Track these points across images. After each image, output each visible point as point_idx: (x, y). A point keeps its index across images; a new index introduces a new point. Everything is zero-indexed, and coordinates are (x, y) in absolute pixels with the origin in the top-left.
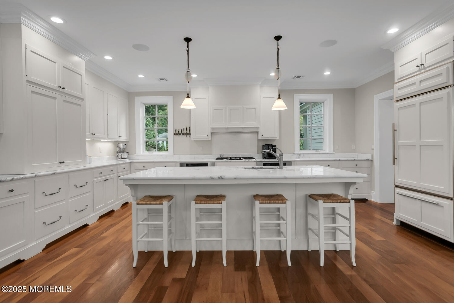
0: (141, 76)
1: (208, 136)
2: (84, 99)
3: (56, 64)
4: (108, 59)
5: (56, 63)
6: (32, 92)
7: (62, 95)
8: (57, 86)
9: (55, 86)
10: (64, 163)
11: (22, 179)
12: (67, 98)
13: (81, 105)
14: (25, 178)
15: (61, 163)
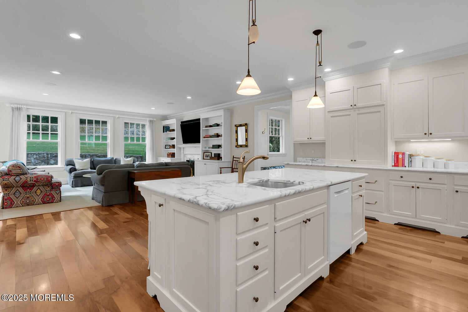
2: (384, 105)
6: (332, 117)
7: (356, 110)
10: (355, 161)
11: (316, 166)
12: (362, 111)
13: (380, 111)
14: (318, 166)
15: (352, 161)
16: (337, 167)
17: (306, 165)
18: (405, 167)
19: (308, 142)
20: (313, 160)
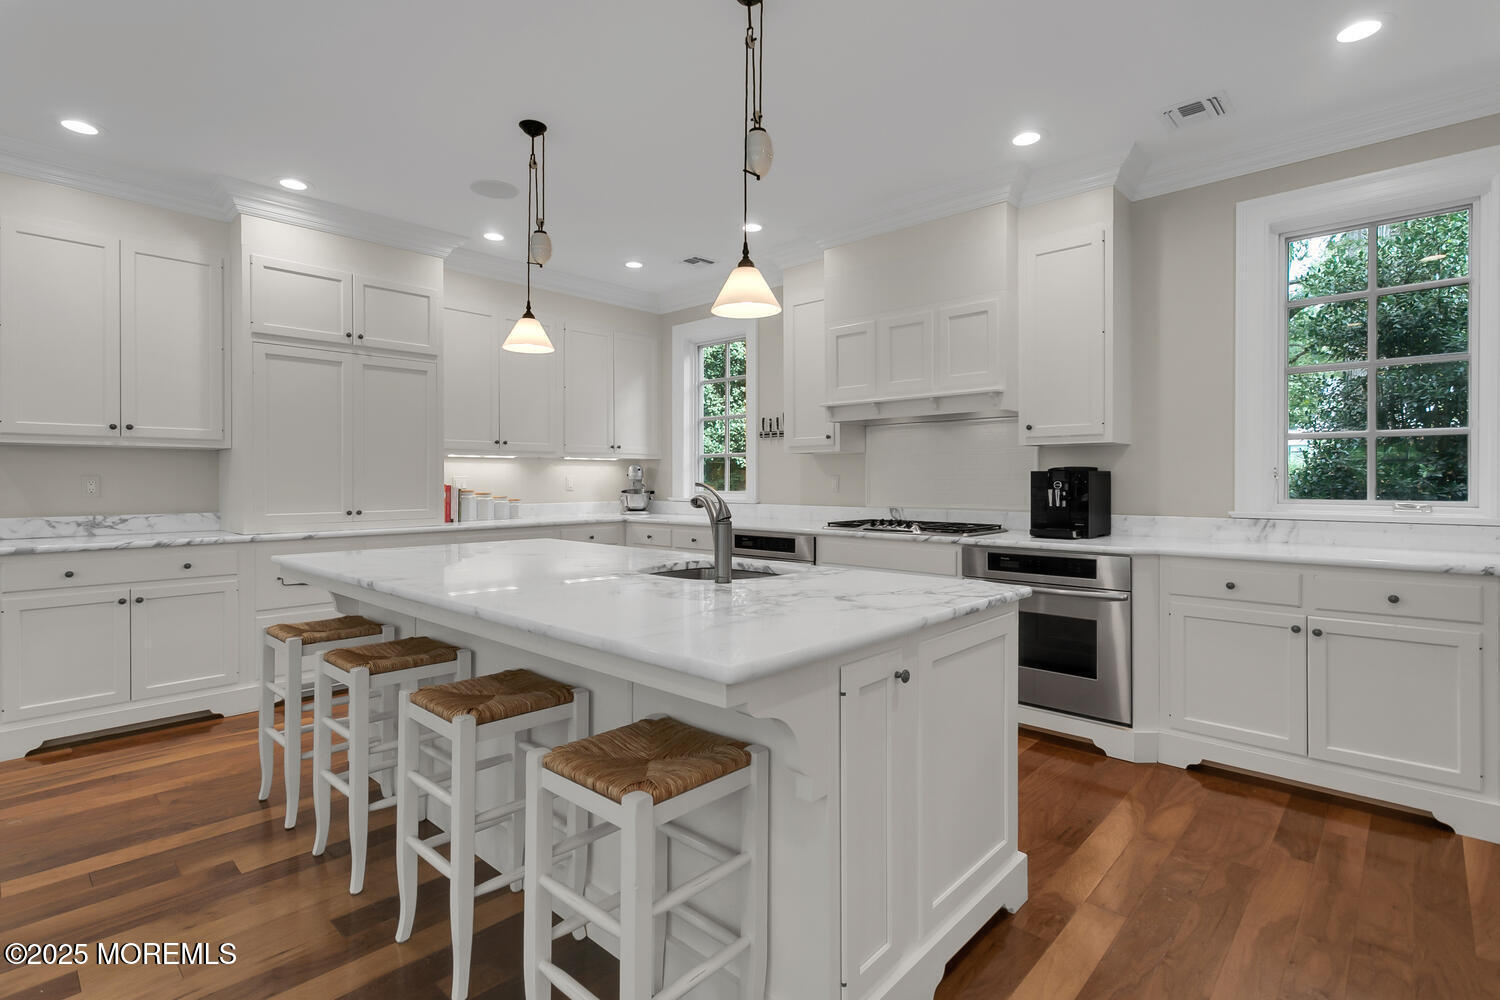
0: (634, 265)
1: (828, 437)
2: (435, 356)
3: (342, 283)
4: (492, 239)
5: (340, 281)
6: (268, 356)
7: (360, 352)
8: (343, 333)
9: (338, 334)
10: (359, 513)
11: (216, 543)
12: (377, 360)
13: (426, 372)
14: (224, 543)
15: (349, 513)
16: (310, 538)
17: (158, 545)
18: (452, 521)
19: (108, 443)
20: (94, 525)
